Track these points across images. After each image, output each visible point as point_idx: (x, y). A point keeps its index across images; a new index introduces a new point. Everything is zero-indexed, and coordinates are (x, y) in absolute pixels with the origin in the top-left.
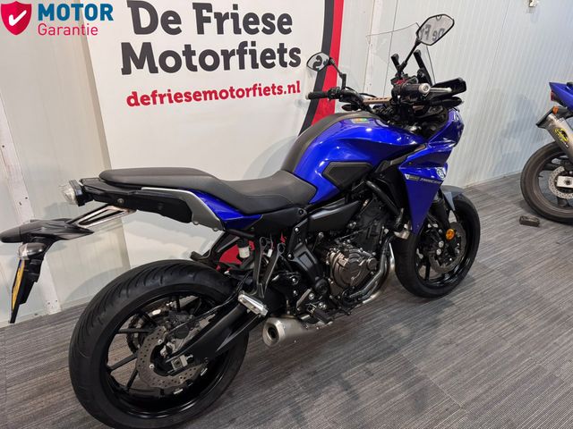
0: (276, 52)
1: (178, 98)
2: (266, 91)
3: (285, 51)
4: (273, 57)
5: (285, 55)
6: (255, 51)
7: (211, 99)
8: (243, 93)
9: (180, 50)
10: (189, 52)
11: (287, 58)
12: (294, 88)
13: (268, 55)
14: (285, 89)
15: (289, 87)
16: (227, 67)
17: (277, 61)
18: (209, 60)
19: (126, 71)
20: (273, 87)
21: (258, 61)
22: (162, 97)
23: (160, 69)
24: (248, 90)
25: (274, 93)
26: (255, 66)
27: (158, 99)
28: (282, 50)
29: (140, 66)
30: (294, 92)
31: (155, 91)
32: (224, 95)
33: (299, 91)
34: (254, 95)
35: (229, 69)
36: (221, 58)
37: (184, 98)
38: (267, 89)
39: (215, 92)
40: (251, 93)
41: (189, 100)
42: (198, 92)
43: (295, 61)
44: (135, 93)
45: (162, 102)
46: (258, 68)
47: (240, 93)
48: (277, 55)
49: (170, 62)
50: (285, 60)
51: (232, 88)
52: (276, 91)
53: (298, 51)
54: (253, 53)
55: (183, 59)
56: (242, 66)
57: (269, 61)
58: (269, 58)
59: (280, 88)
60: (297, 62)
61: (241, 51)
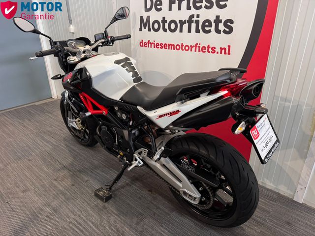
0: (213, 22)
1: (157, 46)
2: (203, 49)
3: (221, 21)
4: (210, 25)
5: (220, 24)
6: (198, 21)
7: (171, 49)
8: (188, 48)
9: (160, 20)
10: (164, 21)
11: (221, 27)
12: (226, 51)
13: (207, 24)
14: (218, 50)
15: (221, 49)
16: (181, 31)
17: (213, 29)
18: (173, 26)
19: (141, 30)
20: (209, 47)
21: (200, 28)
22: (151, 44)
23: (152, 29)
24: (192, 47)
25: (209, 52)
26: (197, 31)
27: (150, 44)
28: (218, 20)
29: (145, 28)
30: (225, 53)
31: (149, 41)
32: (178, 47)
33: (229, 54)
34: (195, 51)
35: (182, 32)
36: (179, 25)
37: (160, 46)
38: (204, 48)
39: (174, 45)
40: (194, 49)
41: (162, 48)
42: (166, 44)
43: (228, 30)
44: (142, 40)
45: (151, 47)
46: (199, 33)
47: (187, 48)
48: (214, 25)
49: (156, 26)
50: (220, 29)
51: (182, 44)
52: (210, 50)
53: (232, 22)
54: (197, 22)
55: (161, 24)
56: (189, 31)
57: (207, 29)
58: (207, 26)
59: (213, 48)
60: (229, 31)
61: (190, 21)
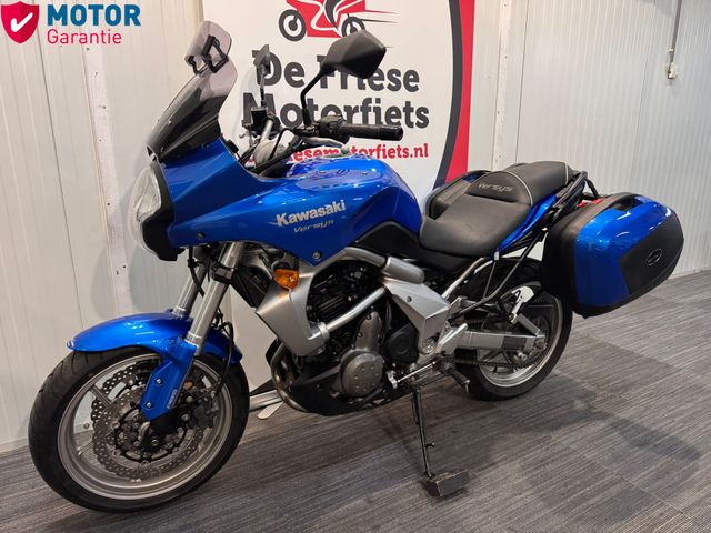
0: (402, 110)
3: (412, 110)
4: (399, 116)
5: (412, 114)
6: (379, 108)
10: (311, 106)
12: (422, 151)
13: (394, 113)
14: (411, 151)
15: (416, 150)
17: (403, 120)
20: (399, 149)
24: (371, 151)
25: (400, 156)
28: (408, 109)
30: (421, 155)
33: (427, 155)
34: (378, 157)
36: (344, 112)
40: (375, 154)
43: (421, 122)
48: (403, 114)
49: (291, 116)
50: (412, 120)
51: (354, 147)
52: (402, 153)
53: (426, 111)
54: (378, 110)
56: (365, 122)
57: (394, 120)
58: (394, 117)
59: (406, 150)
60: (424, 123)
61: (365, 108)
